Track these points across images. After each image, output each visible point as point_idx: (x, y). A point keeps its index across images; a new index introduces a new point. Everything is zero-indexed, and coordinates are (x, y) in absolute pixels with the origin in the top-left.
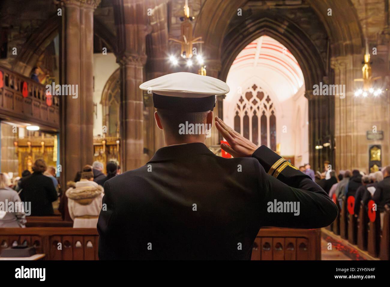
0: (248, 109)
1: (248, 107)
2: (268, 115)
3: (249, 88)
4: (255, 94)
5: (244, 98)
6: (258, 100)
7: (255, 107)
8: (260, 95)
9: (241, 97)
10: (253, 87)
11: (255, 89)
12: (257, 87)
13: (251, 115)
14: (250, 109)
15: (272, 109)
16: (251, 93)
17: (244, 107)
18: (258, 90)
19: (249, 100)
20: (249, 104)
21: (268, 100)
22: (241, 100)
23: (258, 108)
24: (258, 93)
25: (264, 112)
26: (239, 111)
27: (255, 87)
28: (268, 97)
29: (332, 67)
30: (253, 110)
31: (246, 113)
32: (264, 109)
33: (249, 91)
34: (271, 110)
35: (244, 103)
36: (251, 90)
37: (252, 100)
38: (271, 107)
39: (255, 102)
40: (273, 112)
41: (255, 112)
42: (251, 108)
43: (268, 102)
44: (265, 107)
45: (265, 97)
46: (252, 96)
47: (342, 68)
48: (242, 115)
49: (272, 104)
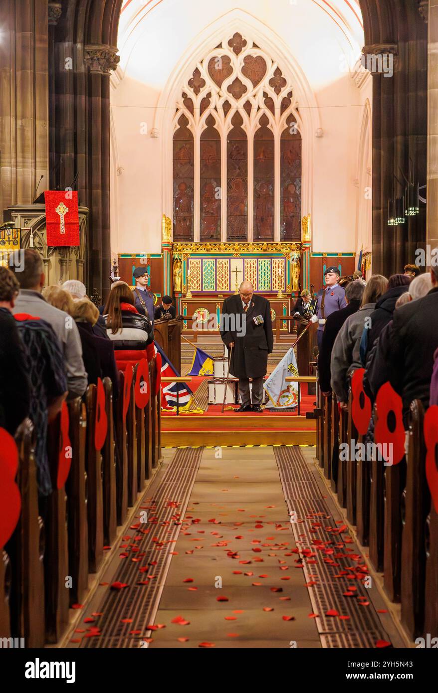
0: (216, 109)
1: (216, 102)
2: (277, 127)
3: (220, 46)
4: (237, 63)
5: (205, 75)
6: (246, 81)
7: (237, 105)
9: (197, 72)
10: (230, 43)
11: (237, 51)
12: (245, 43)
13: (224, 127)
14: (221, 110)
15: (290, 110)
16: (226, 59)
17: (205, 103)
18: (248, 51)
19: (219, 84)
20: (219, 94)
21: (278, 82)
22: (196, 82)
23: (248, 106)
24: (248, 59)
25: (264, 120)
26: (188, 114)
27: (237, 43)
28: (278, 72)
30: (231, 113)
31: (211, 121)
32: (265, 110)
33: (219, 53)
34: (286, 113)
35: (203, 93)
36: (227, 51)
37: (228, 82)
38: (285, 104)
39: (237, 89)
41: (237, 120)
42: (227, 106)
43: (278, 90)
44: (269, 103)
45: (270, 74)
46: (230, 71)
48: (197, 127)
49: (290, 94)
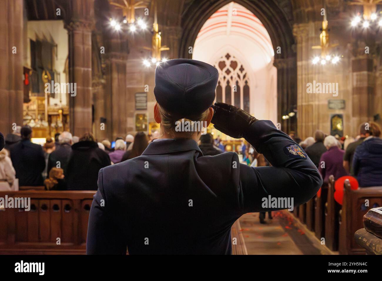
0: (221, 79)
1: (221, 76)
2: (242, 85)
3: (222, 57)
4: (228, 63)
6: (231, 69)
7: (228, 77)
8: (234, 65)
10: (226, 56)
11: (228, 59)
12: (230, 56)
13: (224, 85)
14: (223, 79)
15: (246, 79)
16: (224, 62)
18: (231, 59)
19: (222, 69)
20: (222, 73)
21: (242, 69)
23: (232, 78)
24: (232, 62)
25: (237, 82)
27: (228, 56)
28: (242, 66)
29: (294, 34)
30: (226, 80)
32: (238, 79)
33: (222, 60)
36: (225, 59)
37: (225, 69)
38: (244, 76)
39: (228, 72)
40: (246, 82)
41: (228, 82)
42: (225, 78)
43: (242, 72)
44: (239, 76)
45: (239, 67)
46: (225, 66)
47: (303, 35)
49: (246, 74)
